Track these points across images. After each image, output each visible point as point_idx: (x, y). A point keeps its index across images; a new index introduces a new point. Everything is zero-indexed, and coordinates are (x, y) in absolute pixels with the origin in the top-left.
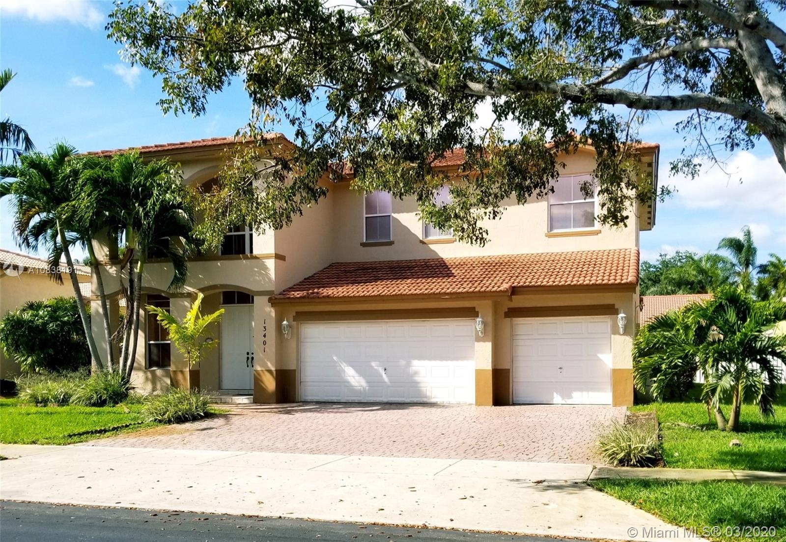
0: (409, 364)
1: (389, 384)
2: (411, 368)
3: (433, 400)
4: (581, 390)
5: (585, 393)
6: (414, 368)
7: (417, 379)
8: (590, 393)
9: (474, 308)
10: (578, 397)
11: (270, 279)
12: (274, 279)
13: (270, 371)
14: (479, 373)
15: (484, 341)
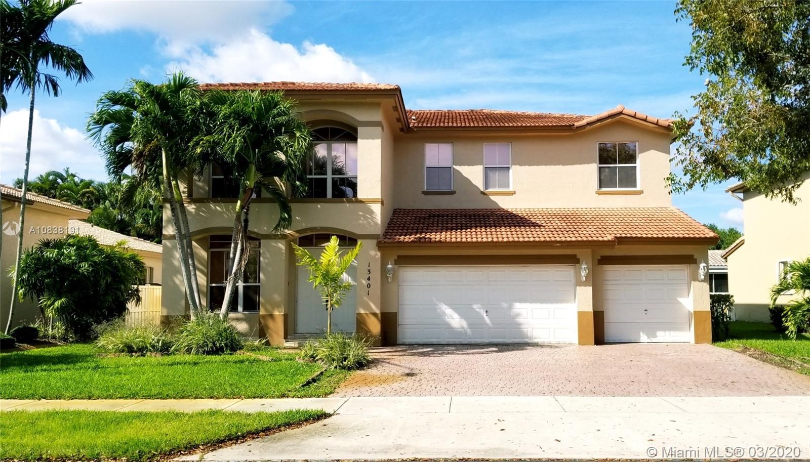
0: (510, 307)
1: (491, 325)
2: (512, 310)
3: (536, 341)
4: (664, 330)
5: (667, 333)
6: (514, 310)
7: (520, 320)
8: (672, 333)
9: (576, 255)
10: (663, 336)
11: (376, 224)
12: (380, 223)
13: (375, 314)
14: (581, 315)
15: (585, 286)
